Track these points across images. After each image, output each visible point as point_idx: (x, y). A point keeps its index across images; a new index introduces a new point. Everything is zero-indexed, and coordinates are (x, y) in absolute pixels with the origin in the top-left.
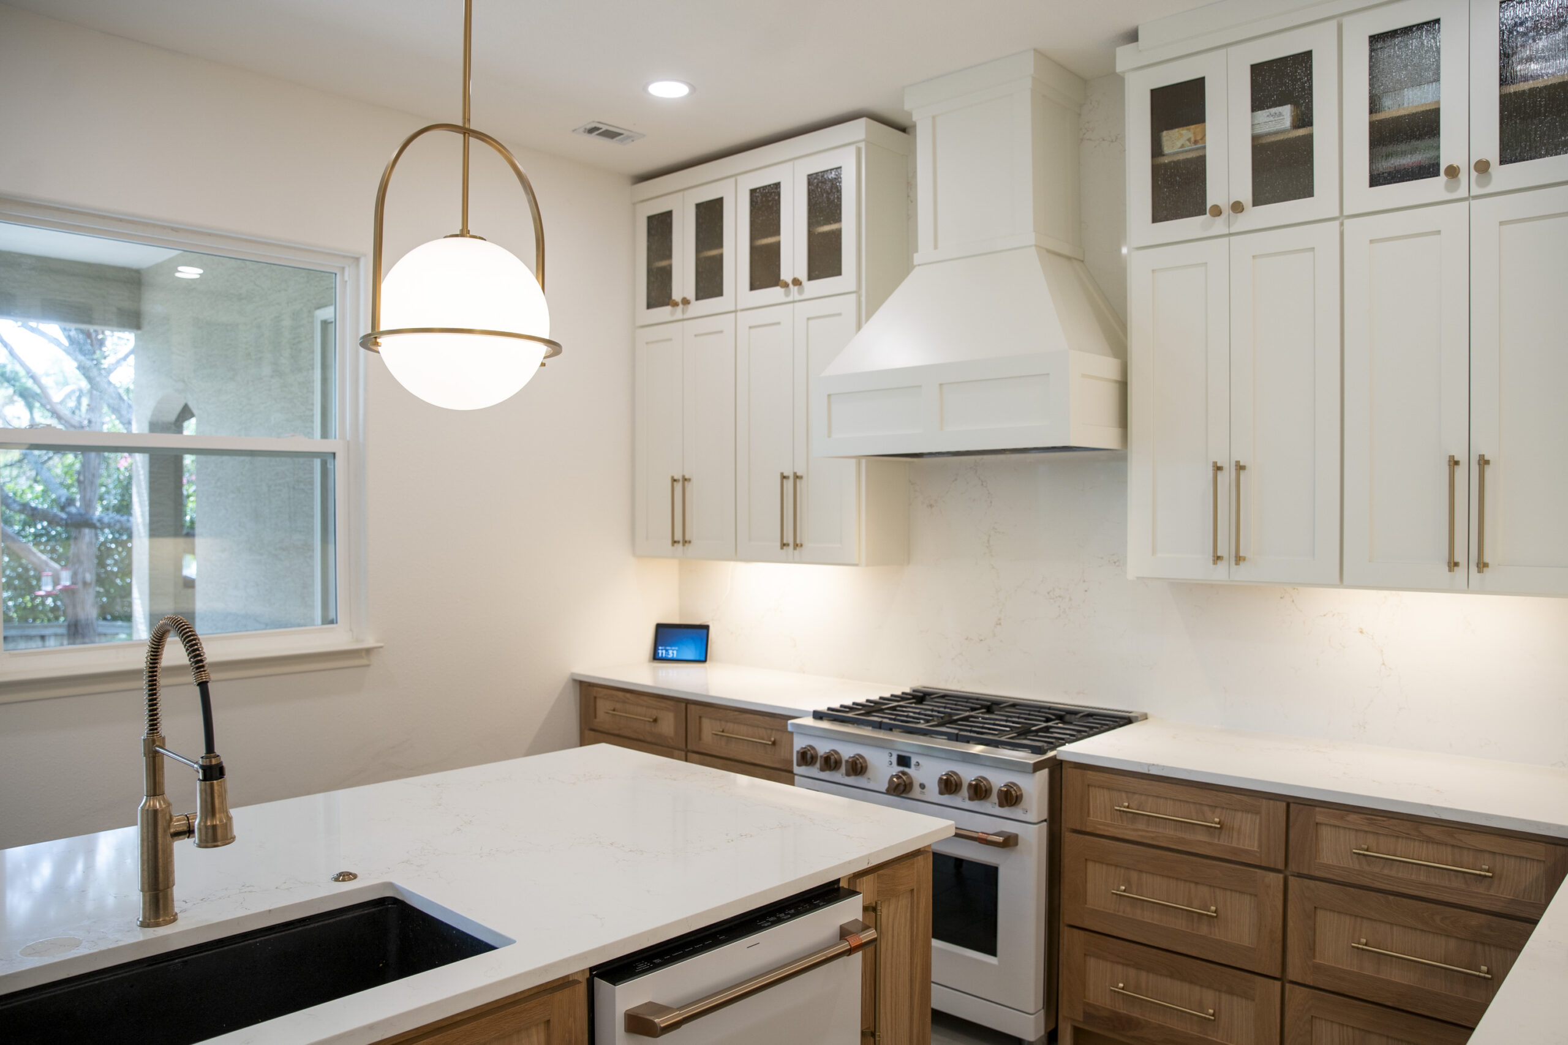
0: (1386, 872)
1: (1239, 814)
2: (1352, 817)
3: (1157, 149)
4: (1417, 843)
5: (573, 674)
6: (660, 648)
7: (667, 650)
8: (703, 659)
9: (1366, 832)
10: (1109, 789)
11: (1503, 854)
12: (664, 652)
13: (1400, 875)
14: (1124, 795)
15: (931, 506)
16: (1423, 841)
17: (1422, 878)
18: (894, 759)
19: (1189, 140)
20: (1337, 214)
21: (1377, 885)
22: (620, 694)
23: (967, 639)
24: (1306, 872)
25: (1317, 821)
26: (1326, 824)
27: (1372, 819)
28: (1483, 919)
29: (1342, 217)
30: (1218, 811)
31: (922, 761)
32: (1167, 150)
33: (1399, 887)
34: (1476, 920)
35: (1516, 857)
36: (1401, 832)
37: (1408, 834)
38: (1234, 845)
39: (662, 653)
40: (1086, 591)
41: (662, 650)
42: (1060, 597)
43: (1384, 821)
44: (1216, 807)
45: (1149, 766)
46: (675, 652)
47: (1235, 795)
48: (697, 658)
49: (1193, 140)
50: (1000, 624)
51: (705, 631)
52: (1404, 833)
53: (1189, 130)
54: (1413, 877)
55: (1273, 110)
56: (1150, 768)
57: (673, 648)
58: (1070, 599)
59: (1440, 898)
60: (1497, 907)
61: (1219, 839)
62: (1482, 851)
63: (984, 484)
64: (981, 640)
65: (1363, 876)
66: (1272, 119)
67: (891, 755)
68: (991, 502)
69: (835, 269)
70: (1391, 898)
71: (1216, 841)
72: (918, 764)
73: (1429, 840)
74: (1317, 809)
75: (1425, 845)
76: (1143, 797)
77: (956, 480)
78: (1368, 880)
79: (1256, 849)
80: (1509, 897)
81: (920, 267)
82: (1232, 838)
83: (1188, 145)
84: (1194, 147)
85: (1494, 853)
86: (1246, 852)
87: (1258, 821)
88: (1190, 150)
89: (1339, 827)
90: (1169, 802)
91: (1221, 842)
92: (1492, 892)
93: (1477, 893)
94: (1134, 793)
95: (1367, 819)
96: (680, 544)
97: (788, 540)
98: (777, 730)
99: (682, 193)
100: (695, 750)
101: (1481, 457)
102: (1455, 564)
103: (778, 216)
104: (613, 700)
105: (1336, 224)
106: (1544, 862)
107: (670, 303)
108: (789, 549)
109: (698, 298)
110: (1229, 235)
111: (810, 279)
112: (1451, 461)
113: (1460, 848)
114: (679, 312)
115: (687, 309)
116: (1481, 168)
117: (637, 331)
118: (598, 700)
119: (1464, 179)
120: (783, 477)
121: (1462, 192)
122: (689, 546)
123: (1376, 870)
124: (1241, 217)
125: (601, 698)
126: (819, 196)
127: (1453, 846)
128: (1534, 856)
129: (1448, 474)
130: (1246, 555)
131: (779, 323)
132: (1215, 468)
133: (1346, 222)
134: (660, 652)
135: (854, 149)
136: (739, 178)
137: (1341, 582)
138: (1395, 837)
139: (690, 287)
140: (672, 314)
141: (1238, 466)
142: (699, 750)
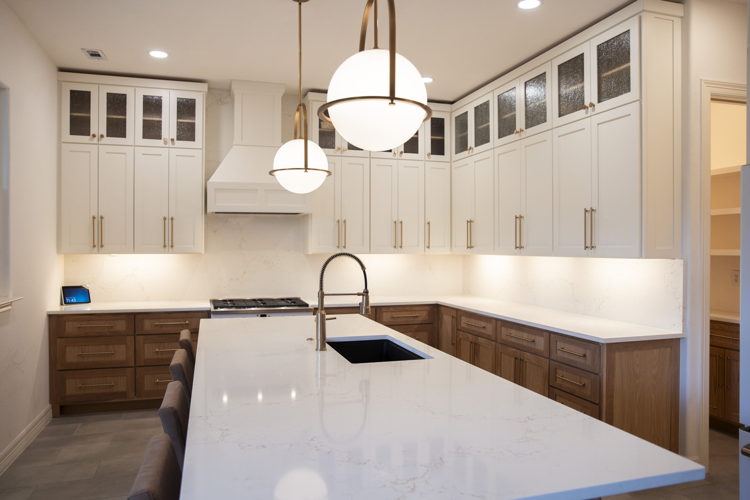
0: (398, 320)
3: (320, 127)
5: (48, 312)
6: (67, 298)
7: (70, 299)
8: (89, 301)
12: (69, 300)
15: (215, 232)
17: (405, 320)
19: (329, 126)
20: (371, 156)
21: (396, 324)
22: (86, 317)
23: (231, 280)
25: (383, 311)
28: (417, 326)
32: (322, 127)
34: (416, 326)
35: (423, 310)
37: (403, 310)
39: (68, 301)
40: (278, 260)
41: (68, 299)
42: (269, 262)
43: (398, 308)
46: (75, 299)
48: (86, 301)
49: (330, 126)
50: (245, 273)
54: (403, 320)
57: (73, 298)
58: (272, 263)
60: (419, 322)
62: (416, 311)
63: (239, 224)
64: (237, 280)
68: (241, 231)
69: (192, 138)
70: (399, 326)
75: (405, 312)
77: (226, 222)
81: (236, 146)
83: (329, 128)
85: (419, 310)
88: (329, 129)
96: (97, 247)
97: (167, 244)
98: (190, 318)
99: (98, 86)
100: (141, 334)
101: (402, 221)
102: (395, 247)
103: (160, 110)
104: (80, 321)
105: (369, 159)
106: (428, 310)
107: (89, 135)
108: (167, 248)
109: (108, 136)
110: (341, 156)
111: (178, 139)
112: (395, 222)
113: (412, 311)
114: (95, 140)
115: (102, 140)
116: (401, 153)
117: (63, 144)
118: (67, 322)
119: (397, 154)
120: (165, 219)
121: (396, 158)
122: (103, 248)
123: (396, 320)
124: (345, 152)
125: (70, 321)
126: (182, 107)
127: (411, 311)
128: (426, 309)
129: (394, 225)
130: (347, 246)
131: (161, 155)
132: (338, 221)
133: (371, 159)
134: (67, 300)
135: (201, 94)
136: (137, 89)
137: (370, 252)
138: (400, 311)
139: (103, 130)
140: (90, 140)
141: (345, 221)
142: (143, 333)
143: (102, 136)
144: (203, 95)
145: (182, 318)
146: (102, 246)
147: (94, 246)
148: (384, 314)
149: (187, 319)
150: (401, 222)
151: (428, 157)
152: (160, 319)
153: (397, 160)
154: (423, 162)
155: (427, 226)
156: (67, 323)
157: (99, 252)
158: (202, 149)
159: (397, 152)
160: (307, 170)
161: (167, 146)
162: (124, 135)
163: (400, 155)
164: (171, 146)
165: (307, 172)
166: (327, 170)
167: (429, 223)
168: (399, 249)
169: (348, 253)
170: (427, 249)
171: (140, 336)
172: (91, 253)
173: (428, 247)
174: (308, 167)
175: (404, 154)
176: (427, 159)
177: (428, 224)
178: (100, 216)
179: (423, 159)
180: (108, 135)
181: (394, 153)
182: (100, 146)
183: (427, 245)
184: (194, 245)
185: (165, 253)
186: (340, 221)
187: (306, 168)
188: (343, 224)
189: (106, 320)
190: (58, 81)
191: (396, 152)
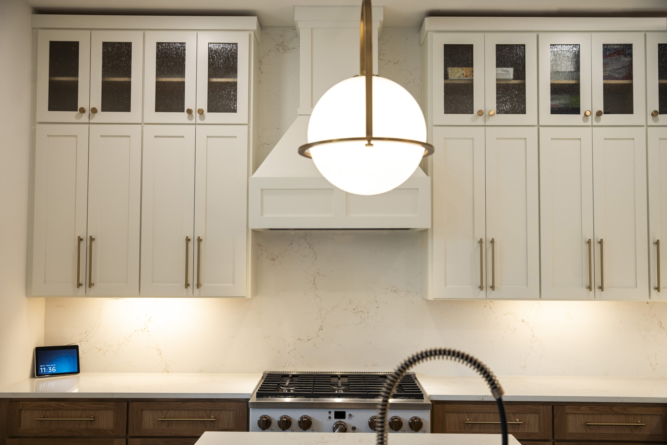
0: (598, 432)
1: (529, 415)
2: (583, 408)
3: (446, 76)
4: (610, 416)
6: (41, 366)
7: (47, 368)
8: (77, 371)
9: (588, 414)
10: (457, 413)
11: (645, 415)
12: (44, 368)
13: (604, 432)
14: (466, 414)
16: (614, 414)
17: (613, 432)
18: (333, 415)
19: (463, 74)
20: (540, 124)
21: (596, 439)
23: (299, 340)
24: (563, 439)
25: (567, 412)
26: (570, 413)
27: (591, 408)
29: (539, 126)
30: (517, 415)
31: (353, 412)
32: (450, 77)
33: (605, 438)
35: (650, 415)
36: (604, 411)
37: (607, 412)
38: (526, 431)
39: (43, 370)
40: (378, 307)
43: (597, 407)
44: (516, 413)
45: (483, 397)
46: (54, 368)
47: (527, 406)
49: (465, 75)
50: (322, 329)
51: (76, 350)
52: (606, 412)
53: (463, 69)
54: (610, 432)
55: (505, 69)
56: (484, 398)
57: (52, 365)
58: (368, 313)
59: (623, 439)
60: (644, 439)
61: (518, 430)
62: (636, 415)
63: (312, 247)
64: (309, 340)
65: (589, 436)
66: (504, 73)
67: (330, 412)
69: (232, 108)
71: (517, 431)
72: (350, 415)
73: (617, 414)
74: (567, 406)
75: (614, 416)
76: (477, 414)
78: (591, 437)
79: (537, 431)
80: (649, 433)
81: (301, 116)
82: (525, 428)
83: (462, 77)
84: (465, 78)
85: (641, 415)
86: (534, 434)
87: (538, 417)
88: (463, 80)
89: (576, 414)
90: (491, 414)
91: (519, 431)
92: (642, 433)
93: (636, 434)
94: (472, 413)
95: (590, 408)
96: (84, 286)
97: (190, 281)
98: (217, 410)
99: (89, 31)
100: (137, 435)
101: (602, 240)
102: (590, 288)
103: (182, 65)
104: (43, 410)
105: (536, 128)
106: (661, 415)
107: (76, 110)
108: (190, 288)
109: (103, 110)
110: (485, 126)
111: (209, 111)
112: (589, 242)
113: (628, 414)
114: (85, 118)
115: (94, 116)
116: (599, 114)
117: (38, 126)
118: (23, 411)
119: (590, 117)
120: (188, 240)
121: (589, 123)
122: (93, 288)
123: (594, 432)
124: (491, 118)
125: (28, 409)
126: (217, 58)
127: (625, 414)
128: (658, 414)
129: (586, 247)
130: (496, 285)
131: (183, 137)
132: (481, 242)
133: (541, 128)
134: (41, 369)
135: (247, 34)
136: (147, 33)
137: (540, 297)
138: (602, 414)
139: (97, 102)
140: (77, 117)
141: (492, 241)
142: (140, 435)
143: (94, 111)
144: (250, 35)
145: (205, 410)
146: (91, 285)
147: (79, 285)
148: (570, 417)
149: (213, 412)
150: (601, 242)
151: (653, 118)
152: (168, 410)
153: (591, 128)
154: (644, 129)
155: (653, 248)
156: (23, 413)
157: (86, 295)
158: (248, 124)
159: (591, 113)
160: (372, 142)
161: (193, 121)
162: (127, 108)
163: (595, 117)
164: (199, 121)
165: (372, 145)
166: (425, 141)
167: (657, 243)
168: (598, 291)
169: (452, 349)
170: (654, 292)
171: (136, 439)
172: (76, 295)
173: (658, 289)
174: (374, 135)
175: (604, 116)
176: (651, 121)
177: (656, 245)
178: (89, 237)
179: (644, 123)
180: (105, 108)
181: (585, 115)
182: (91, 125)
183: (654, 283)
184: (234, 283)
185: (187, 296)
186: (484, 240)
187: (369, 137)
188: (489, 245)
189: (83, 410)
190: (33, 28)
191: (588, 113)
